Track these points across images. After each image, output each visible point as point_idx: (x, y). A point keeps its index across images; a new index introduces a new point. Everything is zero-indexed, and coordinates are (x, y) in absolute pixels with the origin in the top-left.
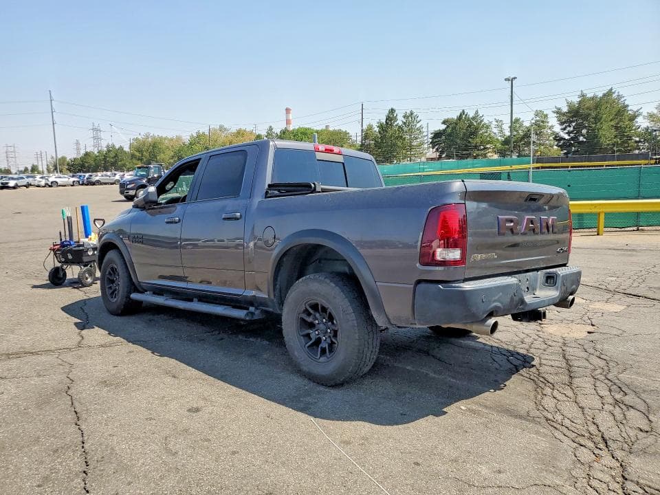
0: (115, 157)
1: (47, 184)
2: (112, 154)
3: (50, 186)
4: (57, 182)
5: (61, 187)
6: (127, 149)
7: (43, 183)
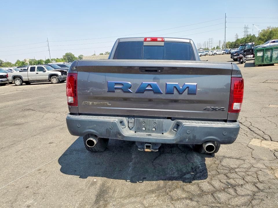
0: (250, 40)
1: (213, 54)
2: (249, 39)
3: (214, 55)
4: (216, 53)
5: (218, 55)
6: (257, 36)
7: (211, 54)
